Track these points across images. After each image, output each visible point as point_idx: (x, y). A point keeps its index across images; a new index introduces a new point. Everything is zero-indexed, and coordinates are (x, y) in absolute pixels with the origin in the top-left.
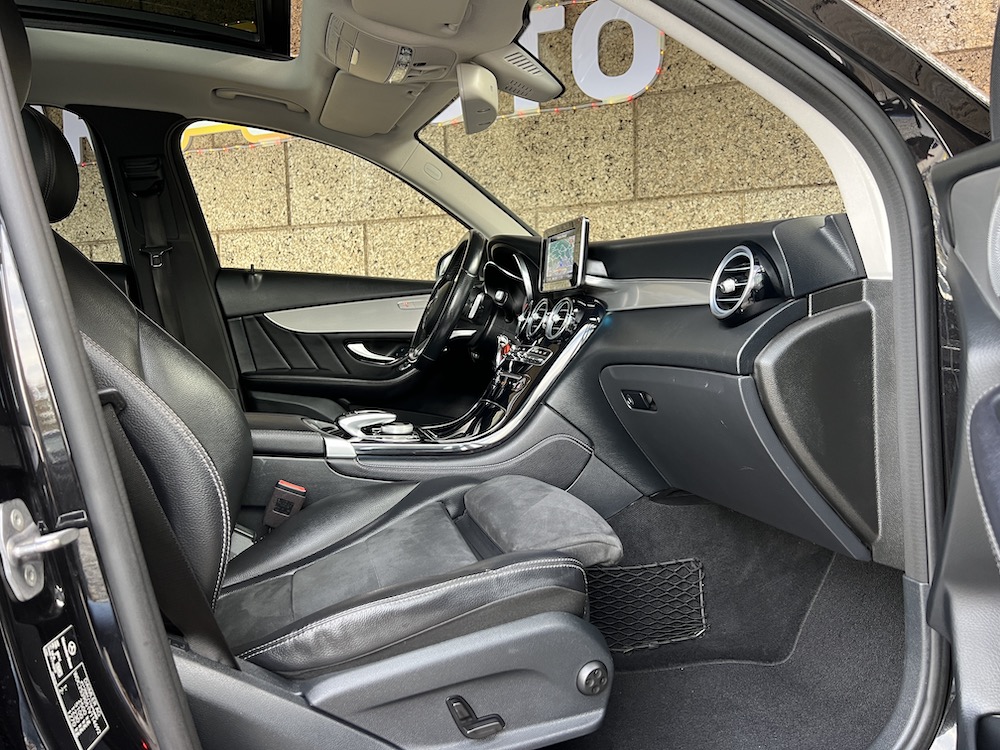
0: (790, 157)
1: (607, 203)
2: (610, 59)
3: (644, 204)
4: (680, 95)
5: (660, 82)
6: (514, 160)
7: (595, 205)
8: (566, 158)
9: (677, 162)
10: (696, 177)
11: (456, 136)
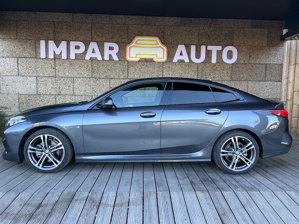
0: (255, 76)
1: (227, 80)
3: (233, 81)
4: (239, 64)
5: (236, 62)
6: (211, 71)
7: (224, 81)
8: (220, 72)
9: (238, 75)
10: (241, 78)
11: (200, 66)
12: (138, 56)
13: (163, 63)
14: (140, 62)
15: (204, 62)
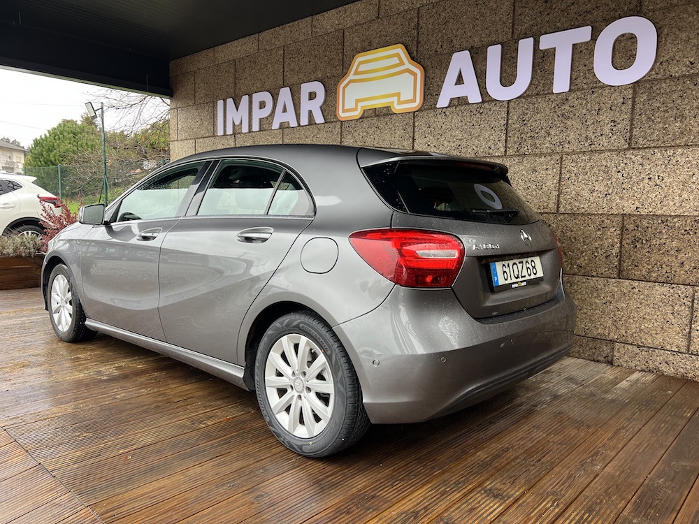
1: (610, 150)
2: (620, 59)
3: (636, 152)
4: (668, 81)
5: (654, 73)
6: (550, 122)
7: (601, 152)
8: (584, 121)
9: (661, 125)
10: (674, 135)
11: (515, 108)
12: (360, 105)
13: (414, 114)
14: (365, 120)
15: (528, 96)
